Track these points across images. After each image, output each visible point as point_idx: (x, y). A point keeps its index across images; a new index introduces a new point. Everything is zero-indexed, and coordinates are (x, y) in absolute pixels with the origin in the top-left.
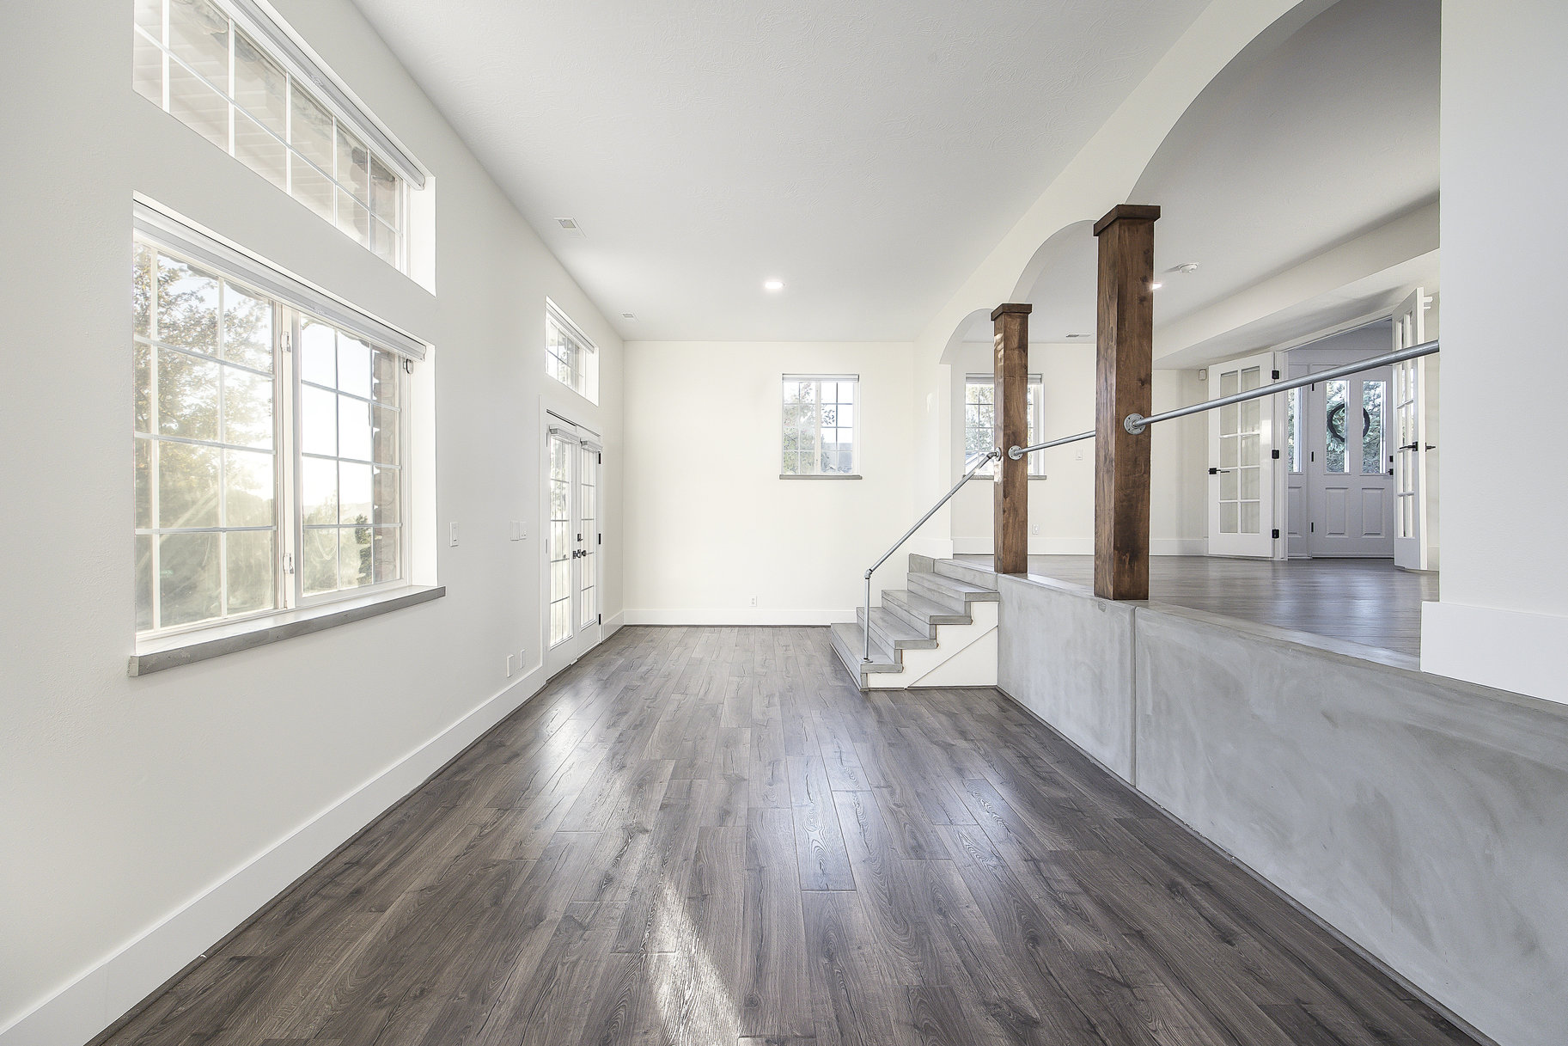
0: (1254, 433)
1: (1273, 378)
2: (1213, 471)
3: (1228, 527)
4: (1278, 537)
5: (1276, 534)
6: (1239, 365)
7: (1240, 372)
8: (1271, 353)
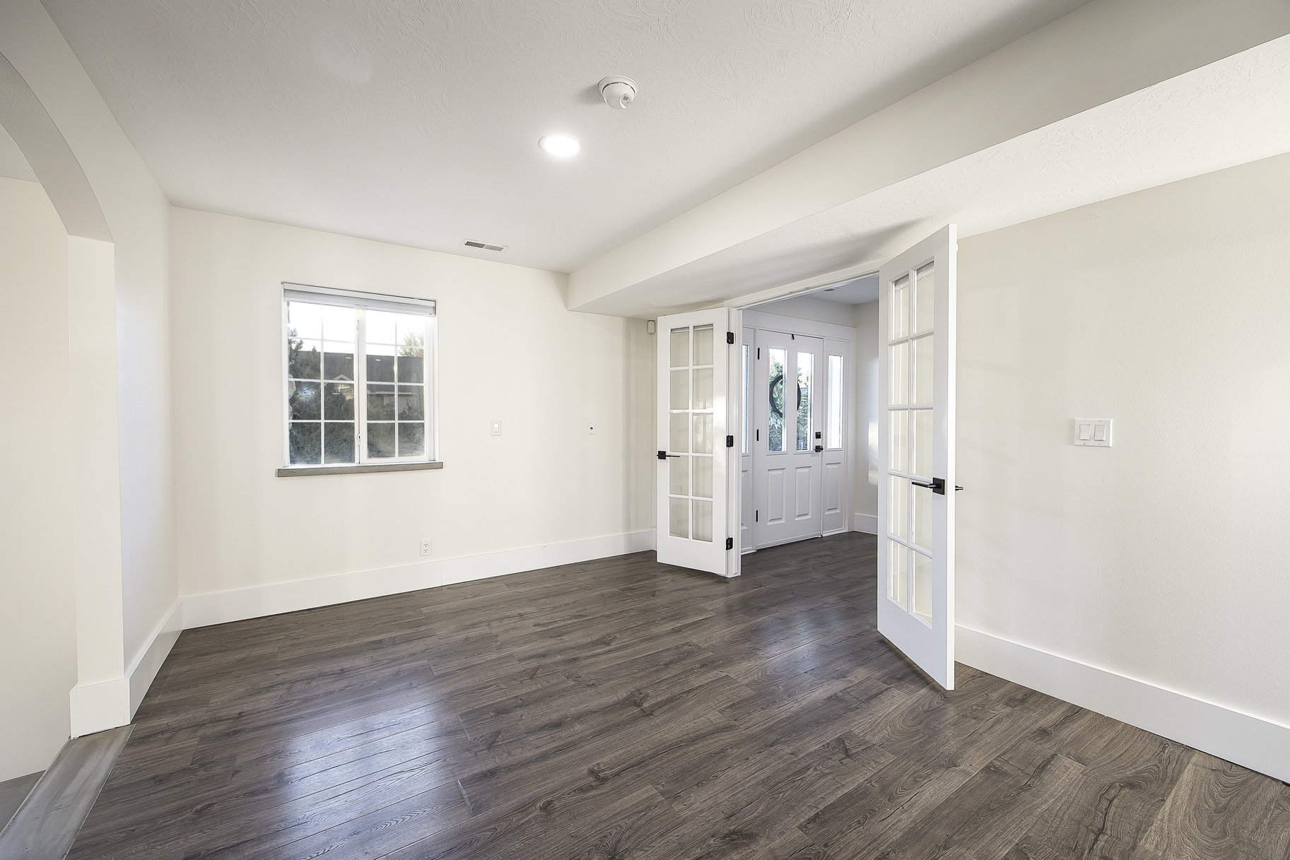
0: (704, 411)
1: (728, 342)
2: (662, 455)
3: (678, 530)
4: (731, 547)
5: (729, 544)
6: (690, 319)
7: (691, 328)
8: (725, 310)
